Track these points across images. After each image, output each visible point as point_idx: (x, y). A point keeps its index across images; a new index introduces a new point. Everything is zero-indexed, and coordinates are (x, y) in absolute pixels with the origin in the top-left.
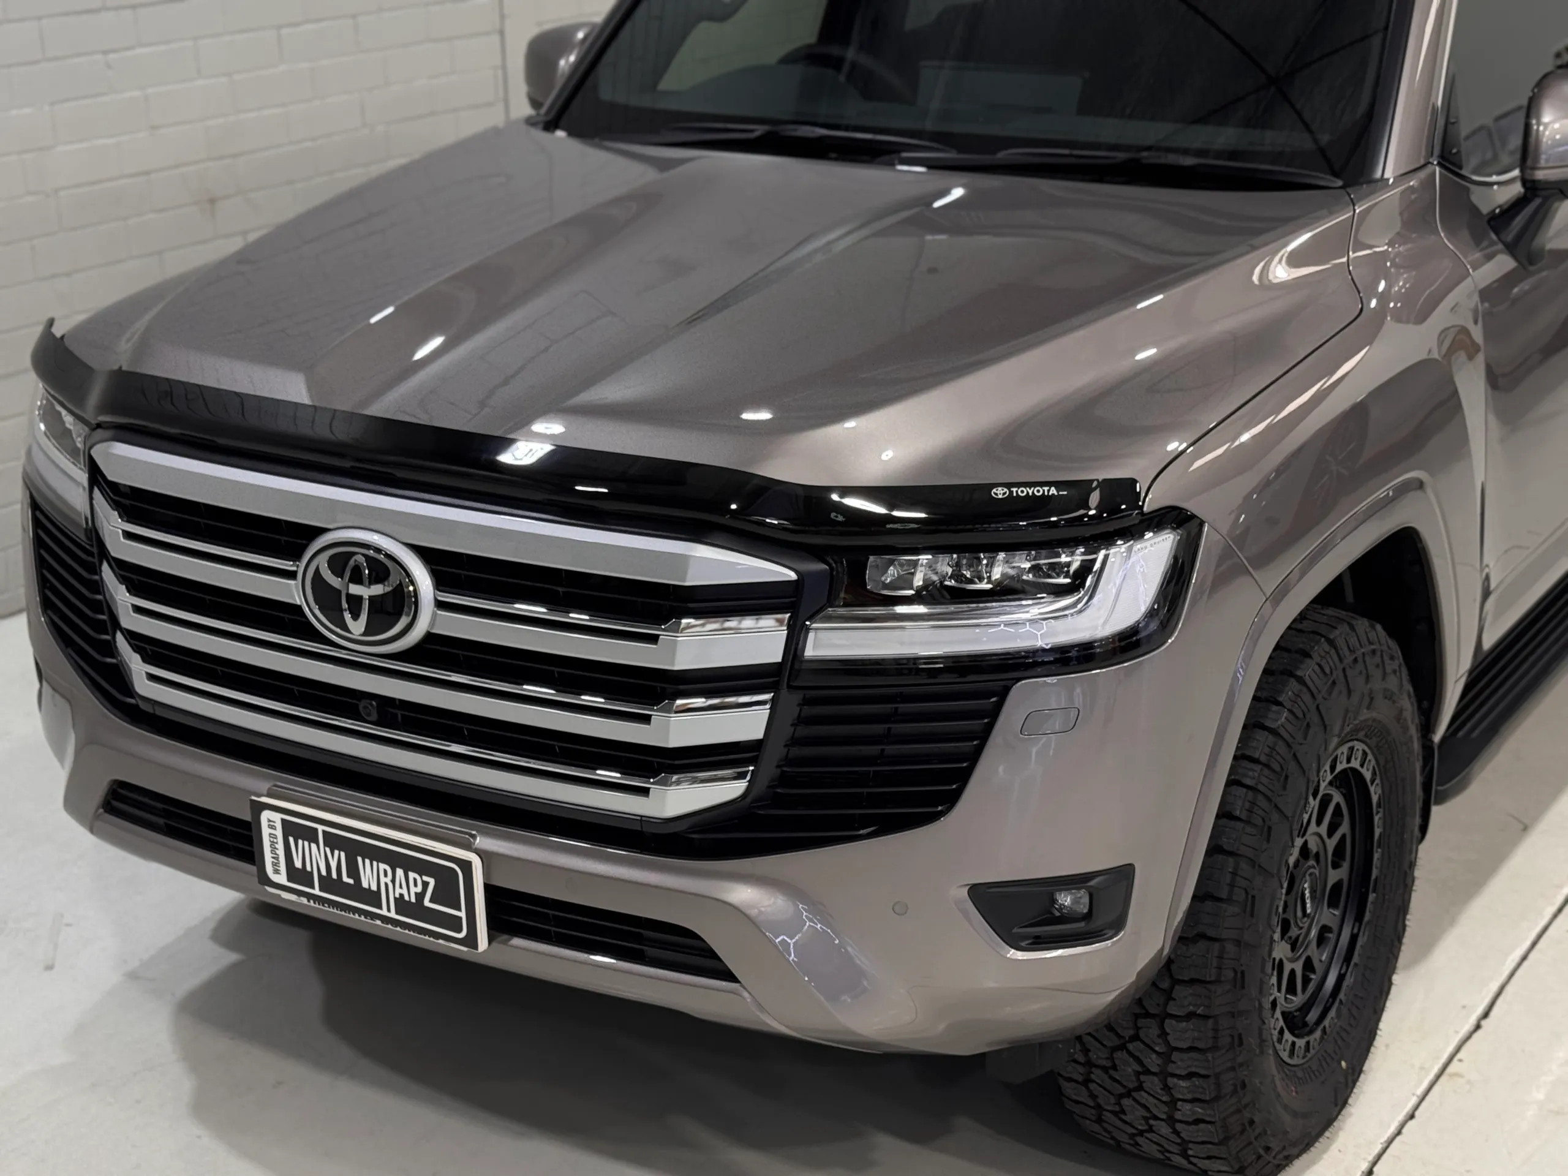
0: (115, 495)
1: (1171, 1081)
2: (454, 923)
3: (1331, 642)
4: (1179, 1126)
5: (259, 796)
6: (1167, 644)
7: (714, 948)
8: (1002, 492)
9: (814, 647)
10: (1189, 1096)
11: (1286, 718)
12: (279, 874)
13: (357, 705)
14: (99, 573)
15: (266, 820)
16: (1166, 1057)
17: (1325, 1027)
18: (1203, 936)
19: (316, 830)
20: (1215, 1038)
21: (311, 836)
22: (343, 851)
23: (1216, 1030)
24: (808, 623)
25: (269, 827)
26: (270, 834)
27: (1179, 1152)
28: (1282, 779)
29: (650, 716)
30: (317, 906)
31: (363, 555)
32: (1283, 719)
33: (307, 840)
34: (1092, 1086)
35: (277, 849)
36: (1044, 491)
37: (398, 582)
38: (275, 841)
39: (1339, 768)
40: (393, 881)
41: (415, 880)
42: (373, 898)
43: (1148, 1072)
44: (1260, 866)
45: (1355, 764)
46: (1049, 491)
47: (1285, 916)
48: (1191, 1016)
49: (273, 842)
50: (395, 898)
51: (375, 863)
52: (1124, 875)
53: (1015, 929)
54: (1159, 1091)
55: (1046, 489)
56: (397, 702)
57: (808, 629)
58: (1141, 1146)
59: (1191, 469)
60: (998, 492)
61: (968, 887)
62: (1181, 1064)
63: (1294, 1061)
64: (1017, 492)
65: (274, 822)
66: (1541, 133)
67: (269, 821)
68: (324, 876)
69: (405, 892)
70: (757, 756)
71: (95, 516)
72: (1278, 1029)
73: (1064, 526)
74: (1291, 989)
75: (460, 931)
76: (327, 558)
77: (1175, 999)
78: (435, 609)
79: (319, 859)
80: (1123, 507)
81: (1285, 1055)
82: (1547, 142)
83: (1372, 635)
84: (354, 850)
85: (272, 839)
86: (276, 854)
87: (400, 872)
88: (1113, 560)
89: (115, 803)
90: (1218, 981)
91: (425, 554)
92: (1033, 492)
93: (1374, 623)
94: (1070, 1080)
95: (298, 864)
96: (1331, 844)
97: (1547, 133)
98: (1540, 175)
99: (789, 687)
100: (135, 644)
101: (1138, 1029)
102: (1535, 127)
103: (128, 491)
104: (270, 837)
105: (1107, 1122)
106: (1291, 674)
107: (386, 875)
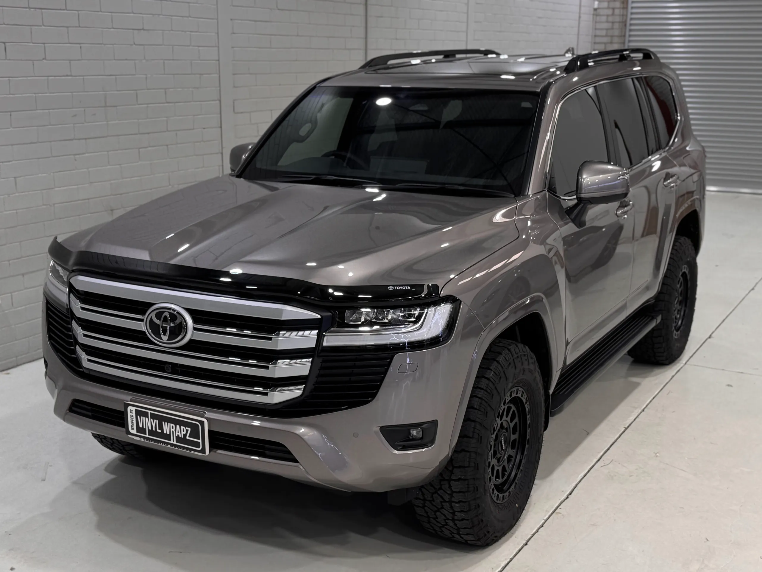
0: (78, 295)
1: (453, 504)
2: (197, 445)
3: (509, 350)
4: (457, 522)
5: (128, 401)
6: (449, 342)
7: (290, 450)
8: (391, 288)
9: (327, 342)
10: (459, 510)
11: (492, 374)
12: (134, 430)
13: (164, 367)
14: (71, 324)
15: (130, 410)
16: (451, 495)
17: (510, 491)
18: (463, 450)
19: (148, 413)
20: (468, 488)
21: (145, 415)
22: (157, 420)
23: (468, 485)
24: (324, 333)
25: (130, 413)
26: (131, 415)
27: (457, 533)
28: (491, 395)
29: (269, 366)
30: (147, 441)
31: (168, 312)
32: (492, 375)
33: (144, 417)
34: (426, 508)
35: (133, 420)
36: (406, 288)
37: (180, 321)
38: (133, 417)
39: (513, 396)
40: (175, 430)
41: (183, 429)
42: (168, 437)
43: (445, 501)
44: (483, 426)
45: (519, 395)
46: (407, 288)
47: (495, 449)
48: (460, 479)
49: (132, 418)
50: (176, 437)
51: (169, 424)
52: (434, 423)
53: (396, 443)
54: (449, 508)
55: (406, 287)
56: (179, 365)
57: (324, 335)
58: (444, 532)
59: (458, 284)
60: (390, 288)
61: (380, 428)
62: (457, 497)
63: (498, 502)
64: (396, 288)
65: (132, 411)
66: (582, 182)
67: (131, 410)
68: (150, 430)
69: (179, 434)
70: (306, 381)
71: (71, 304)
72: (492, 488)
73: (414, 300)
74: (497, 477)
75: (199, 447)
76: (155, 313)
77: (454, 474)
78: (193, 331)
79: (149, 424)
80: (434, 294)
81: (495, 499)
82: (585, 185)
83: (524, 349)
84: (161, 419)
85: (131, 417)
86: (133, 423)
87: (178, 427)
88: (430, 313)
89: (74, 408)
90: (469, 467)
91: (190, 311)
92: (402, 288)
93: (525, 345)
94: (419, 507)
95: (141, 426)
96: (512, 425)
97: (585, 182)
98: (583, 195)
99: (318, 356)
100: (83, 349)
101: (441, 485)
102: (580, 180)
103: (83, 293)
104: (131, 416)
105: (432, 523)
106: (494, 360)
107: (173, 428)
